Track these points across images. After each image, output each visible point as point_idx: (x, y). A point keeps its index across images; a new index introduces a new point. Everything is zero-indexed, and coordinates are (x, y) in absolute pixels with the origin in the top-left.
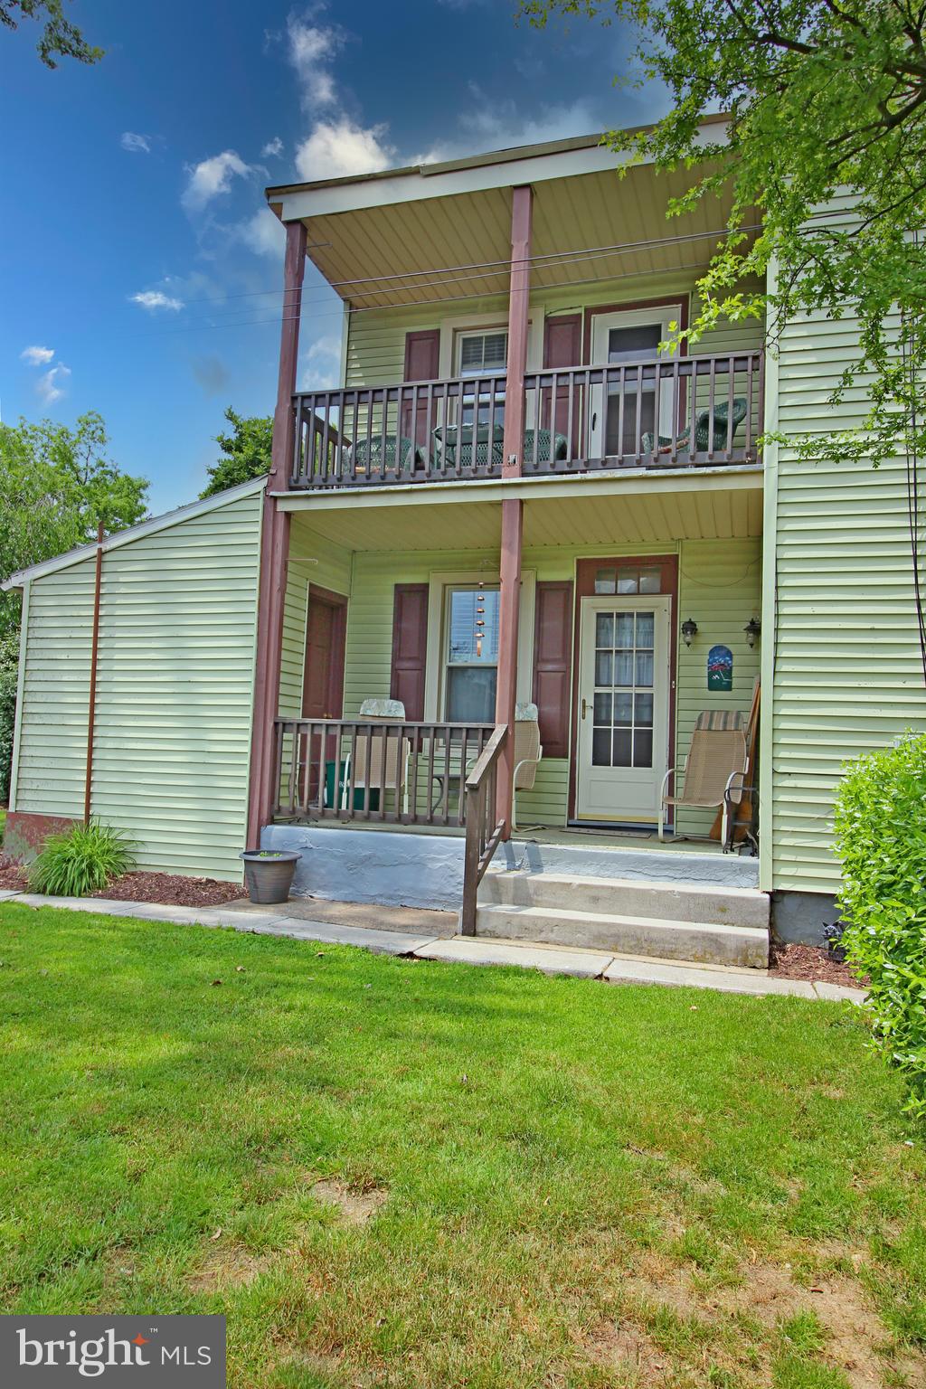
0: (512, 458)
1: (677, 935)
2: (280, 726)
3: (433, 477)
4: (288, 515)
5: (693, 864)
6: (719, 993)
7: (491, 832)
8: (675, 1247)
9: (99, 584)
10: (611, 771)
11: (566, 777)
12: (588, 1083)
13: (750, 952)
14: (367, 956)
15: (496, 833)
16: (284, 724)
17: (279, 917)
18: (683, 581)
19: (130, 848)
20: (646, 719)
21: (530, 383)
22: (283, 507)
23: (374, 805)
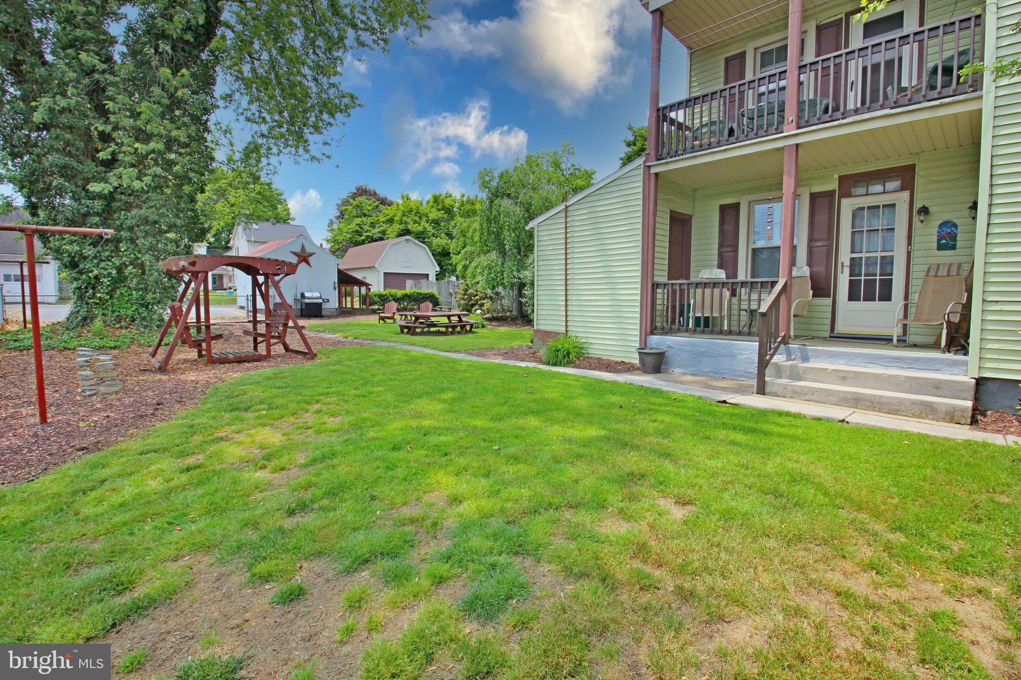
0: (790, 119)
1: (901, 401)
2: (655, 286)
3: (739, 140)
4: (657, 174)
5: (916, 360)
6: (928, 436)
7: (775, 340)
8: (862, 560)
9: (566, 222)
10: (862, 305)
11: (830, 309)
12: (824, 475)
13: (956, 414)
14: (701, 401)
15: (779, 339)
16: (657, 285)
17: (655, 380)
18: (918, 180)
19: (585, 346)
20: (888, 271)
21: (803, 70)
22: (654, 170)
23: (706, 325)
